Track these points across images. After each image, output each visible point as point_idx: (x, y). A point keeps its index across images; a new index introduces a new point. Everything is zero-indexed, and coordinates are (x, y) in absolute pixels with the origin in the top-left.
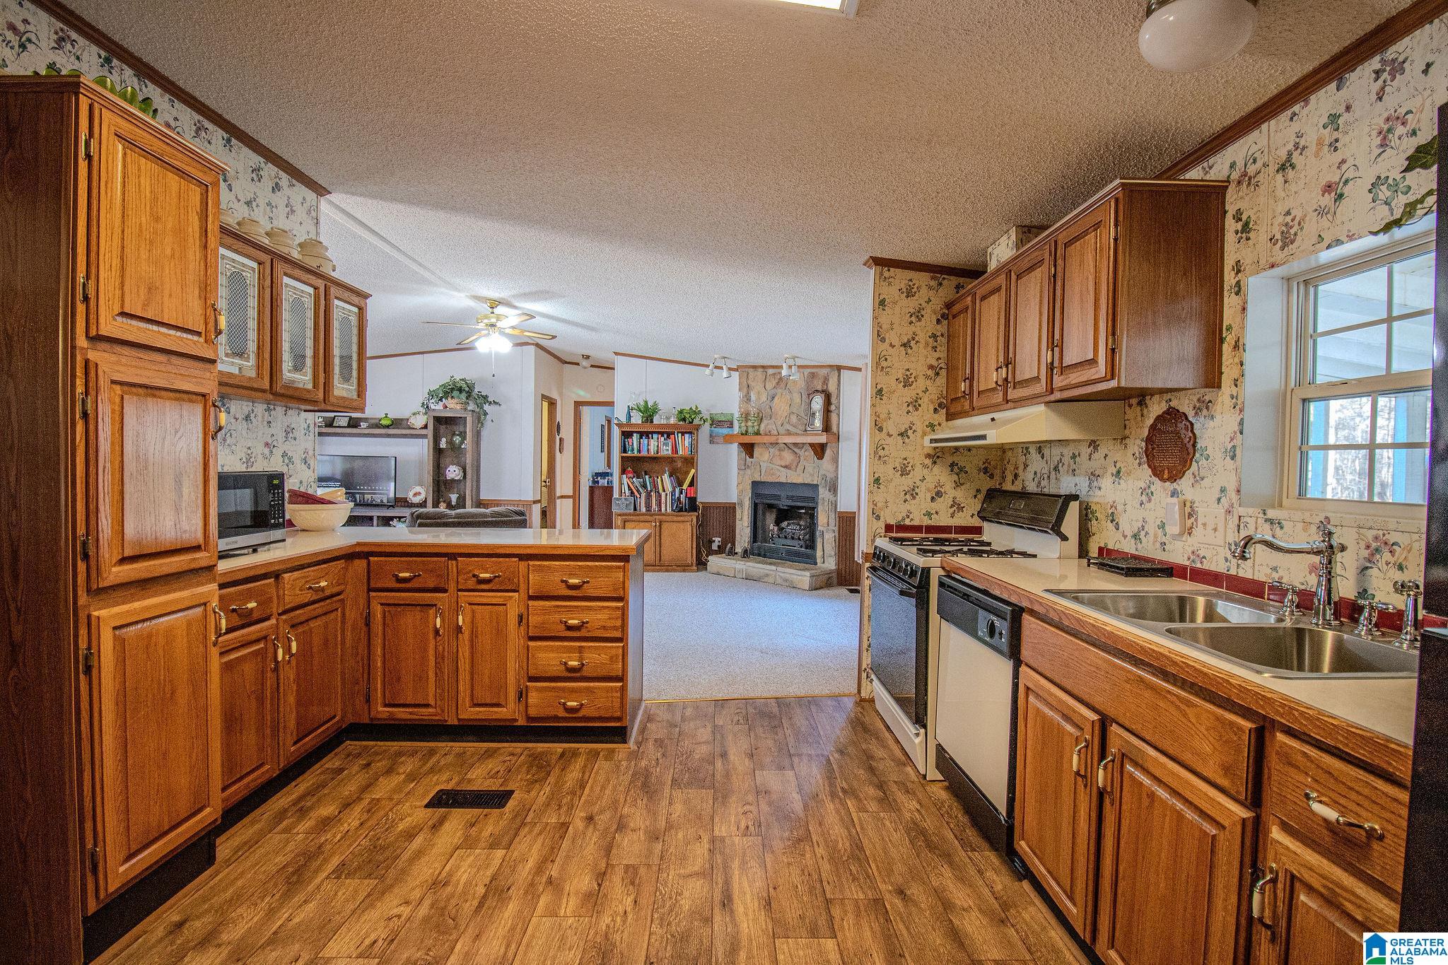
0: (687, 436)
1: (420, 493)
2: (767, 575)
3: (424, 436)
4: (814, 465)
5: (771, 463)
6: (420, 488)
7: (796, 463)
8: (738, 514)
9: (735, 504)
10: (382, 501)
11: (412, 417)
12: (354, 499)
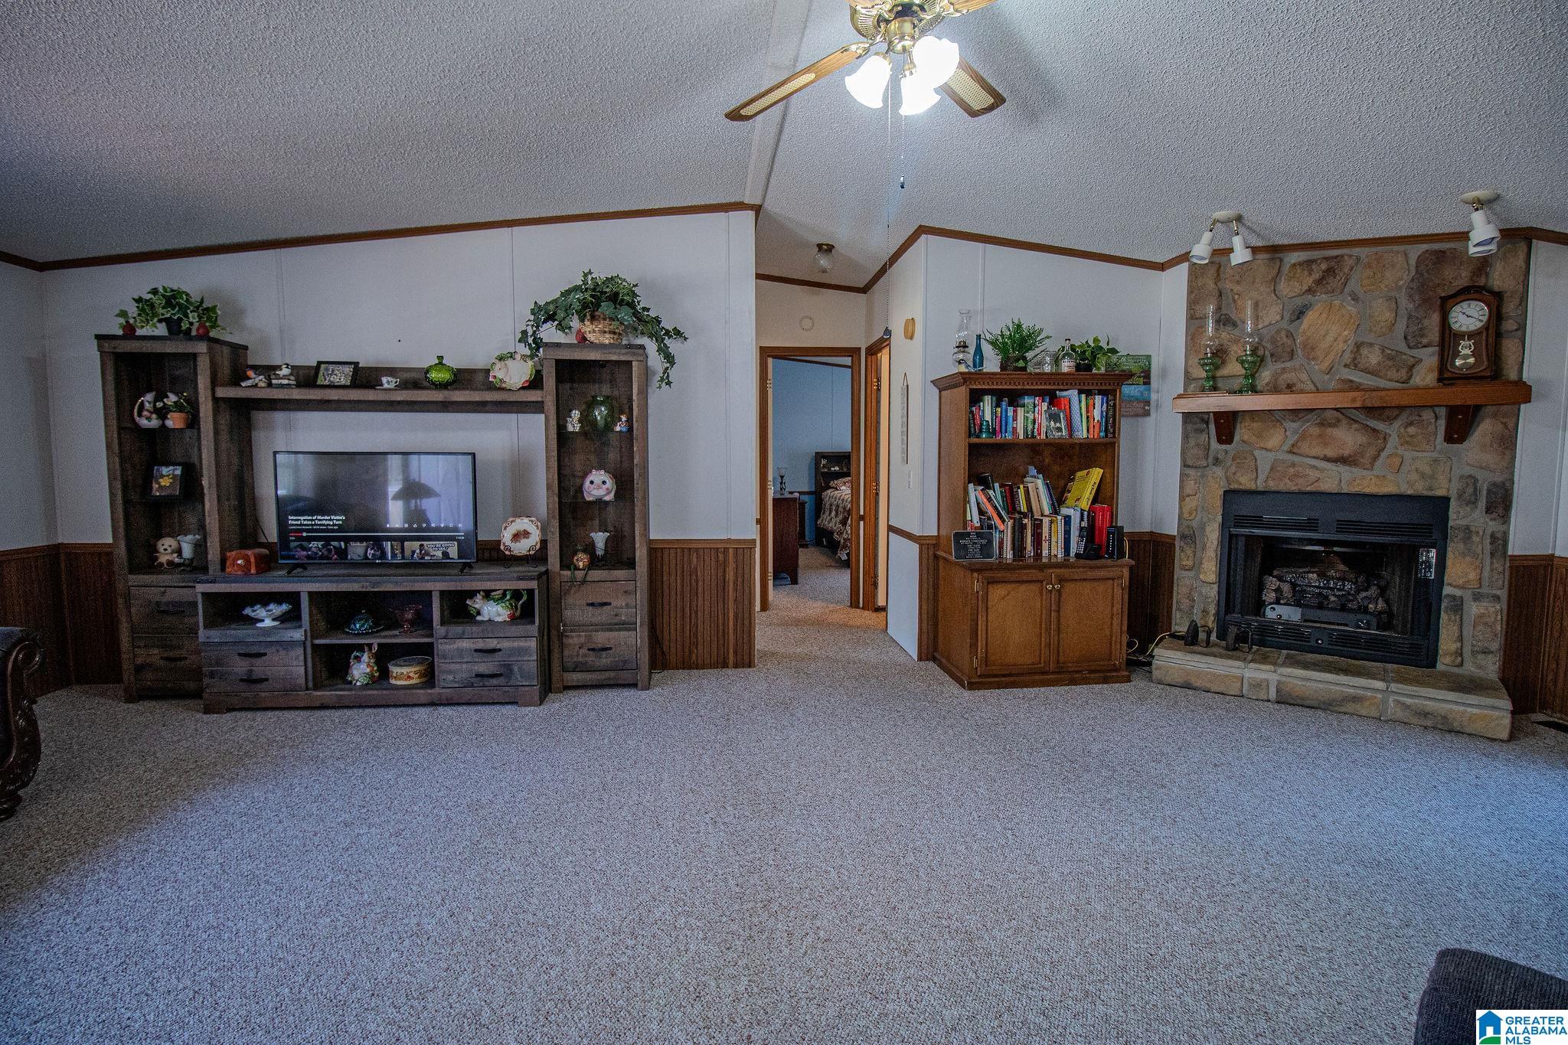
0: (1099, 399)
1: (526, 534)
2: (1355, 699)
3: (537, 407)
4: (1435, 455)
5: (1291, 452)
6: (526, 520)
7: (1371, 452)
8: (1182, 557)
9: (1173, 538)
10: (446, 555)
11: (499, 365)
12: (378, 553)
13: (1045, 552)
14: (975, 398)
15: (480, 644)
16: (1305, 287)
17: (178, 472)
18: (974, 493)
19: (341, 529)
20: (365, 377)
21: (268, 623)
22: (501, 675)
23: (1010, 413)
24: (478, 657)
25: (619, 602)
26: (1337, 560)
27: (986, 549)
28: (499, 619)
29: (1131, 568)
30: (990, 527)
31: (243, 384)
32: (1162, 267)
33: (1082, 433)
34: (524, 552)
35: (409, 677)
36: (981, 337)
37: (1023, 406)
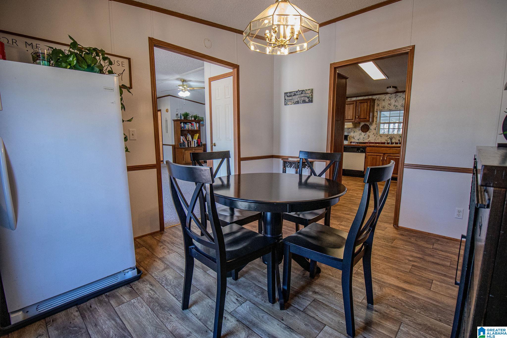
0: (197, 124)
13: (192, 146)
14: (181, 123)
18: (182, 137)
23: (186, 126)
27: (184, 146)
29: (204, 148)
30: (185, 142)
33: (196, 129)
36: (181, 114)
37: (187, 124)
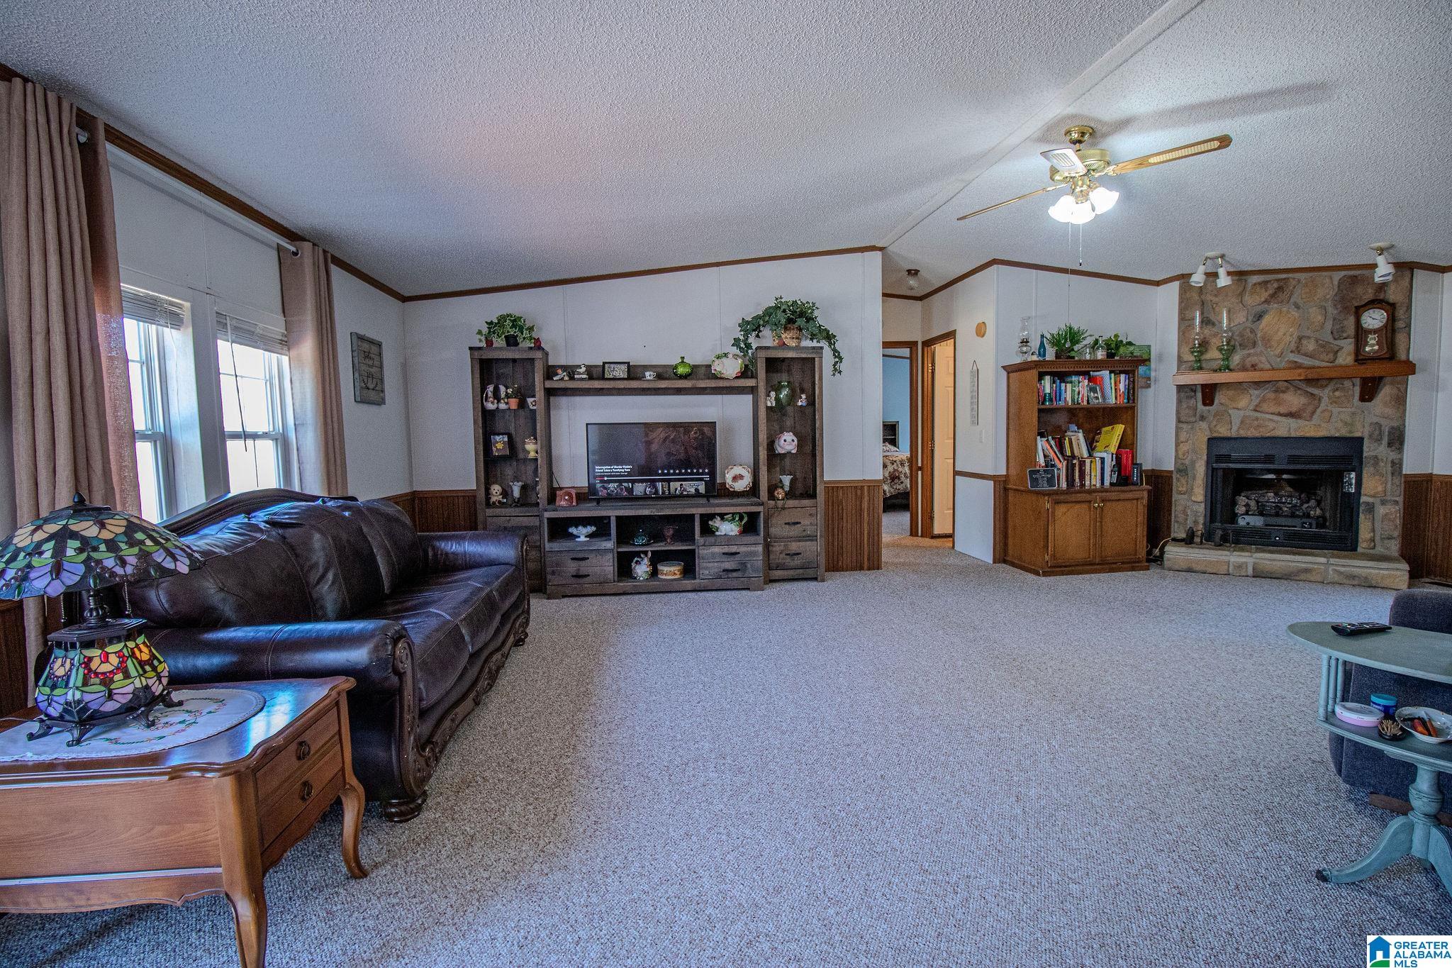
0: (1123, 376)
1: (741, 477)
2: (1307, 571)
3: (748, 390)
4: (1353, 410)
5: (1255, 410)
6: (740, 467)
7: (1310, 409)
8: (1178, 485)
9: (1171, 472)
10: (697, 490)
11: (717, 362)
12: (654, 490)
13: (1087, 483)
14: (1041, 376)
15: (726, 549)
16: (1263, 299)
17: (506, 439)
18: (1041, 443)
19: (629, 474)
20: (634, 372)
21: (583, 539)
22: (739, 570)
23: (1063, 388)
24: (725, 558)
25: (806, 522)
26: (1284, 484)
27: (1050, 482)
28: (733, 534)
29: (1149, 492)
30: (1053, 466)
31: (555, 379)
32: (1158, 283)
33: (1112, 400)
34: (742, 489)
35: (675, 574)
36: (1042, 336)
37: (1071, 382)
